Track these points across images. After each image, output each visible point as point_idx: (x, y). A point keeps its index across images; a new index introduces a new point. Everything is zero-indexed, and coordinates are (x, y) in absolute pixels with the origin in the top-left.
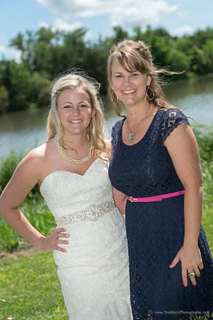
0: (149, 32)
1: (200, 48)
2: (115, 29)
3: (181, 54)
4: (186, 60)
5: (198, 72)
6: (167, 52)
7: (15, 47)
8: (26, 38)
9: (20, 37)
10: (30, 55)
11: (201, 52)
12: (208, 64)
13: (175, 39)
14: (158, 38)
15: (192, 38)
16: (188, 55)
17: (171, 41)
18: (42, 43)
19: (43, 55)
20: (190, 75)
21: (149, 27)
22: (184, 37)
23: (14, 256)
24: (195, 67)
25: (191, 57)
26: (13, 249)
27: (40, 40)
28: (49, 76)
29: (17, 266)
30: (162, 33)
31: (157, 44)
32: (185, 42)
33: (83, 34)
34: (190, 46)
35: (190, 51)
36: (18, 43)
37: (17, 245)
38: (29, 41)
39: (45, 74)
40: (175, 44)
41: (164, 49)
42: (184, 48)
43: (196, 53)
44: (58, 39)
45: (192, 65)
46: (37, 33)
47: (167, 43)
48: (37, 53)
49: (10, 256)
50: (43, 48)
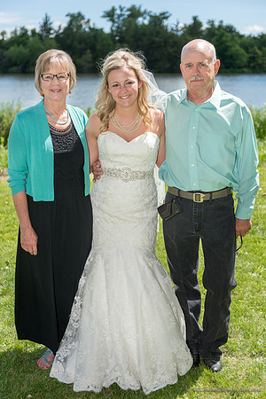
3: (242, 51)
4: (245, 57)
6: (230, 47)
7: (108, 18)
8: (118, 12)
9: (113, 10)
10: (118, 27)
11: (260, 53)
12: (263, 64)
13: (241, 37)
14: (226, 34)
15: (255, 38)
16: (248, 52)
17: (236, 38)
18: (130, 19)
21: (221, 22)
22: (249, 36)
24: (252, 65)
25: (249, 55)
27: (129, 16)
30: (230, 29)
31: (224, 38)
32: (248, 41)
33: (167, 18)
34: (252, 46)
35: (251, 50)
36: (110, 15)
38: (120, 16)
40: (239, 41)
41: (229, 44)
42: (246, 47)
43: (255, 53)
44: (145, 18)
45: (249, 62)
46: (129, 10)
50: (130, 22)
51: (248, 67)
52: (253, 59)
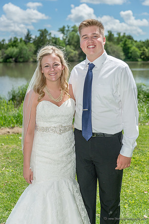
0: (124, 36)
1: (147, 48)
2: (108, 32)
3: (137, 49)
4: (139, 53)
5: (143, 59)
6: (131, 47)
7: (61, 32)
8: (67, 29)
9: (64, 27)
10: (67, 37)
12: (148, 56)
13: (136, 42)
14: (128, 40)
15: (144, 43)
16: (140, 50)
17: (134, 42)
18: (73, 32)
19: (73, 38)
20: (139, 60)
21: (125, 34)
22: (140, 41)
24: (142, 57)
25: (141, 52)
28: (74, 48)
30: (130, 38)
31: (127, 43)
32: (140, 44)
34: (142, 47)
35: (142, 49)
36: (62, 30)
38: (68, 31)
39: (72, 47)
40: (135, 44)
45: (141, 56)
46: (72, 27)
47: (132, 43)
48: (70, 37)
50: (73, 35)
51: (141, 58)
52: (143, 54)
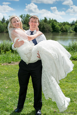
2: (45, 18)
8: (23, 16)
11: (64, 27)
12: (65, 30)
16: (60, 27)
17: (57, 23)
19: (26, 21)
21: (53, 19)
22: (60, 23)
23: (10, 65)
25: (61, 28)
26: (10, 63)
27: (26, 17)
28: (27, 26)
29: (10, 67)
30: (55, 21)
36: (21, 17)
37: (11, 62)
41: (55, 25)
42: (60, 25)
43: (62, 27)
49: (9, 64)
50: (27, 19)
51: (61, 31)
52: (62, 29)
